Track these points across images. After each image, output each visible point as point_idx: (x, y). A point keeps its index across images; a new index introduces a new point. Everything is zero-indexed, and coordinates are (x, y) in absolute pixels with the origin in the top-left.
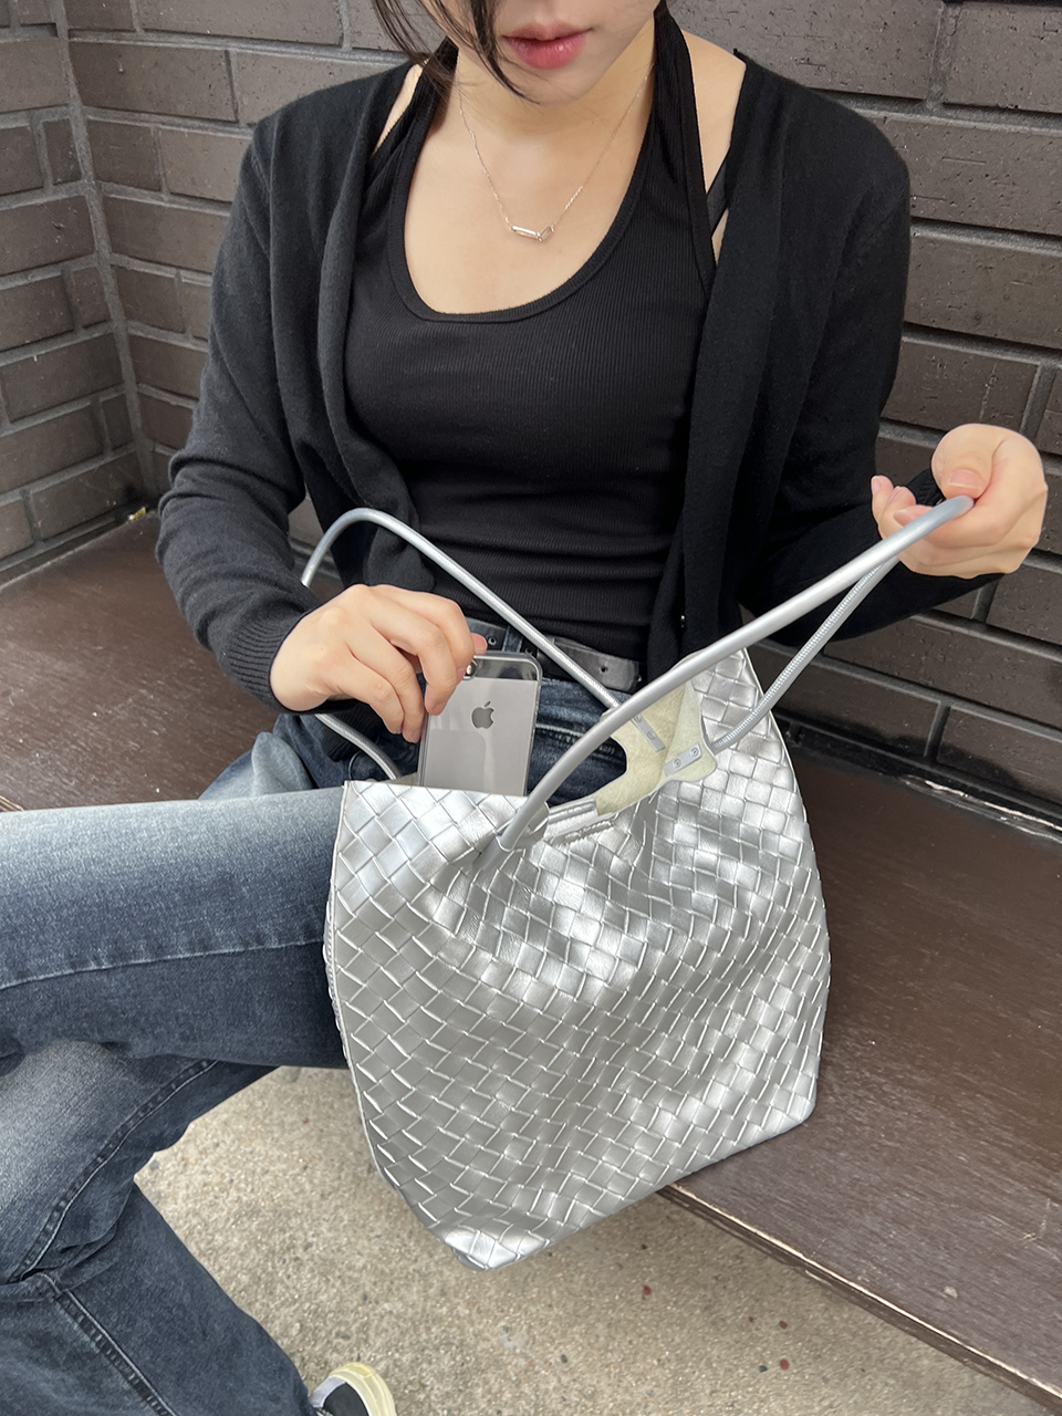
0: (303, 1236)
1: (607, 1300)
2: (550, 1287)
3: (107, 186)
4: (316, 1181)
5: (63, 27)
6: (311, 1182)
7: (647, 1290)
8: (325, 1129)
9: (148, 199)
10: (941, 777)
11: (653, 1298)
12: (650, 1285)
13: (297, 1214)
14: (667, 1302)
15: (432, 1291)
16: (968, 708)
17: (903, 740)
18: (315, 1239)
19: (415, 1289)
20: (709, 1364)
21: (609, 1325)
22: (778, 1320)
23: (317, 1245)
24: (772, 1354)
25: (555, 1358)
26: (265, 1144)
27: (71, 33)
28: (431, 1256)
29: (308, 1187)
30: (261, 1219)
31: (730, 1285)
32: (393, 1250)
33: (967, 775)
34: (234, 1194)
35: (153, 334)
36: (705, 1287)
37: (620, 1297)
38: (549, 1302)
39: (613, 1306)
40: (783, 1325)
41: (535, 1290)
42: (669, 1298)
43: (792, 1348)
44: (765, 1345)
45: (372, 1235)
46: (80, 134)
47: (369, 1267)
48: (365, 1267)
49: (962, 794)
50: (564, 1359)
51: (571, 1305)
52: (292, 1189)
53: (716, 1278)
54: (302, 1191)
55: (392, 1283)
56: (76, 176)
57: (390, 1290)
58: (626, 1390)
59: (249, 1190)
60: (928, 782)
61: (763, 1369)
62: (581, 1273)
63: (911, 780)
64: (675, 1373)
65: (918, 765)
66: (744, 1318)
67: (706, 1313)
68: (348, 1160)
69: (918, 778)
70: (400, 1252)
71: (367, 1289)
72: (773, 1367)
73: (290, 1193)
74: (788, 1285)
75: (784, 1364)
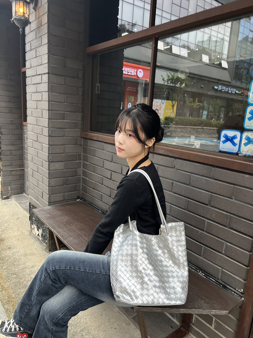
3: (83, 161)
5: (82, 145)
7: (102, 315)
9: (87, 163)
14: (104, 317)
20: (105, 325)
21: (94, 317)
25: (85, 318)
27: (83, 146)
31: (114, 318)
35: (85, 178)
36: (110, 317)
37: (98, 314)
39: (96, 315)
43: (117, 327)
44: (114, 326)
46: (82, 155)
50: (86, 318)
51: (90, 313)
53: (112, 317)
56: (81, 160)
58: (92, 324)
61: (112, 328)
64: (99, 324)
66: (113, 322)
67: (108, 320)
72: (113, 328)
74: (122, 321)
75: (115, 329)
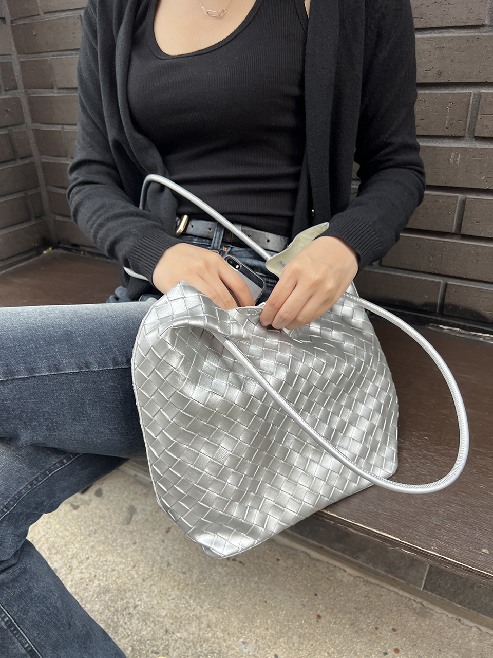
0: (133, 601)
1: (298, 624)
2: (267, 619)
3: (29, 91)
4: (140, 573)
5: (8, 20)
6: (137, 573)
7: (319, 617)
8: (145, 546)
9: (48, 93)
10: (447, 322)
11: (322, 620)
12: (321, 614)
13: (130, 590)
14: (330, 622)
15: (203, 626)
16: (457, 282)
17: (426, 305)
18: (139, 603)
19: (194, 625)
20: (356, 654)
21: (300, 637)
22: (391, 628)
23: (141, 605)
24: (389, 646)
25: (271, 656)
26: (113, 556)
27: (12, 22)
28: (202, 607)
29: (136, 576)
30: (110, 594)
31: (364, 611)
32: (181, 605)
33: (460, 318)
34: (96, 582)
35: (52, 160)
36: (350, 613)
37: (305, 621)
38: (266, 627)
39: (301, 626)
40: (394, 630)
41: (259, 621)
42: (331, 620)
43: (400, 642)
44: (385, 641)
45: (170, 598)
46: (17, 68)
47: (169, 615)
48: (166, 615)
49: (458, 329)
50: (276, 657)
51: (278, 628)
52: (127, 578)
53: (356, 608)
54: (133, 578)
55: (181, 622)
56: (16, 88)
57: (180, 626)
59: (104, 580)
60: (441, 326)
61: (386, 654)
62: (283, 611)
63: (432, 326)
65: (434, 318)
66: (372, 628)
67: (352, 627)
68: (157, 561)
69: (435, 325)
70: (185, 607)
71: (168, 627)
72: (391, 652)
73: (126, 579)
74: (395, 609)
75: (397, 651)
